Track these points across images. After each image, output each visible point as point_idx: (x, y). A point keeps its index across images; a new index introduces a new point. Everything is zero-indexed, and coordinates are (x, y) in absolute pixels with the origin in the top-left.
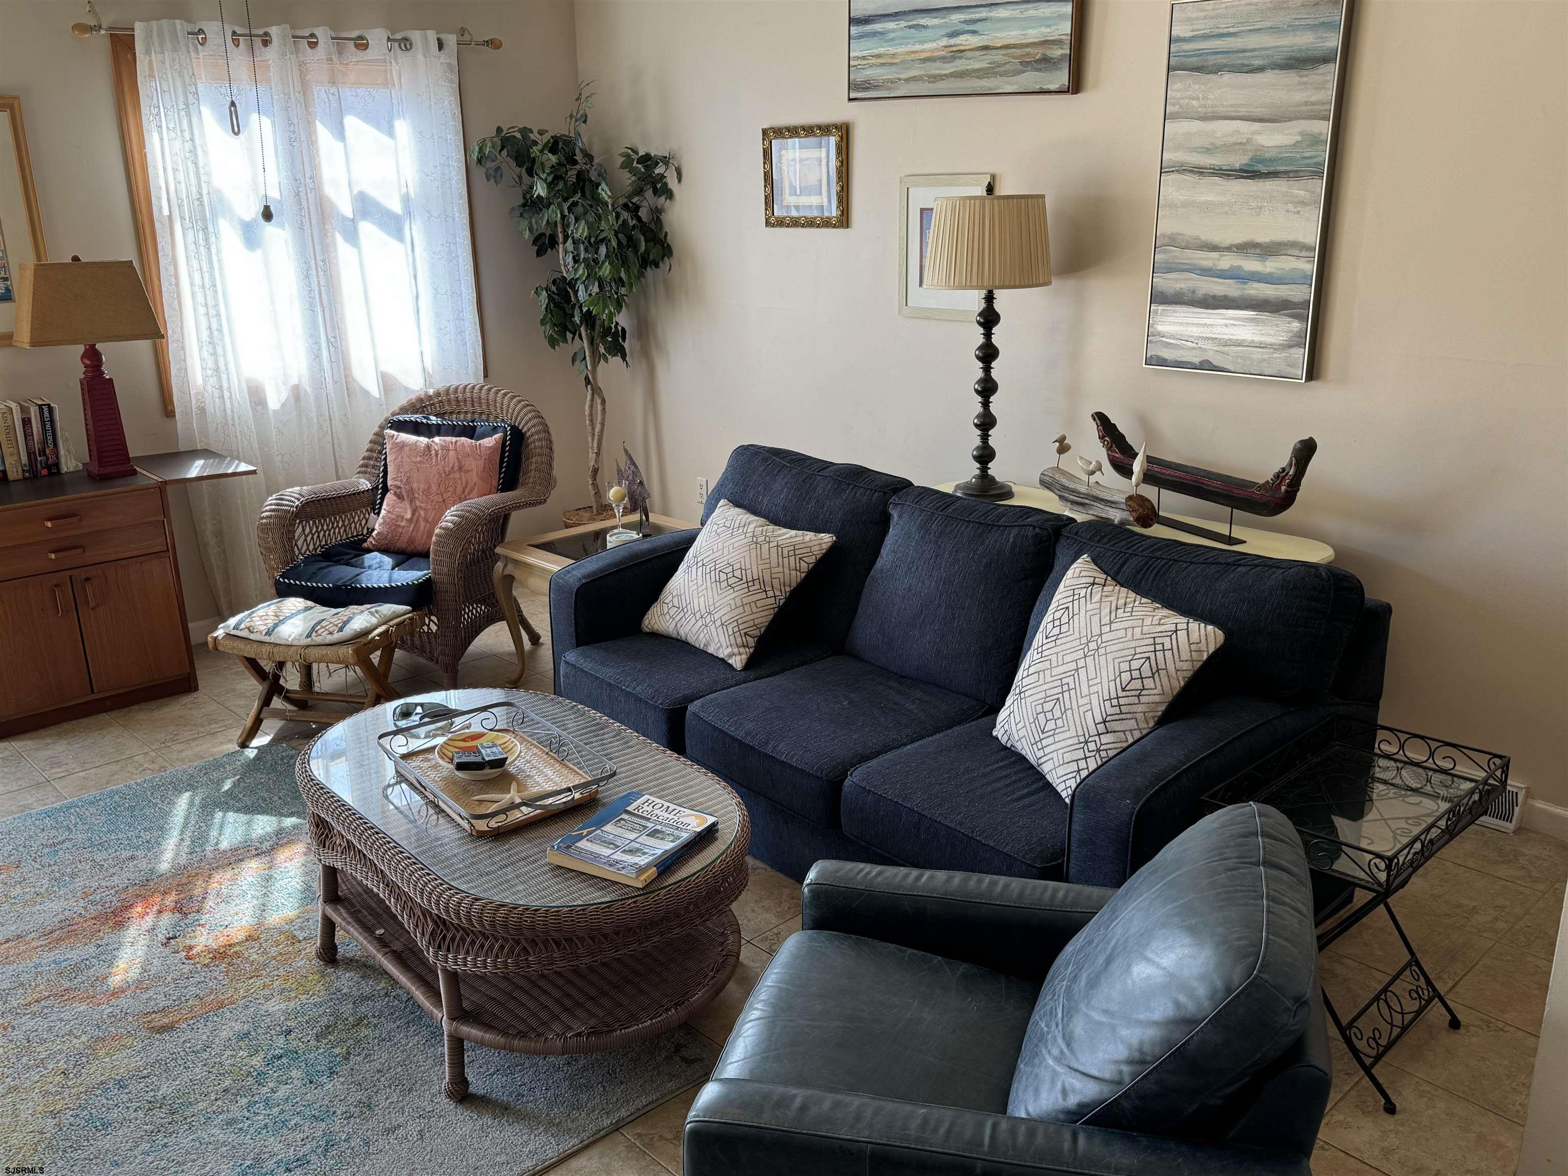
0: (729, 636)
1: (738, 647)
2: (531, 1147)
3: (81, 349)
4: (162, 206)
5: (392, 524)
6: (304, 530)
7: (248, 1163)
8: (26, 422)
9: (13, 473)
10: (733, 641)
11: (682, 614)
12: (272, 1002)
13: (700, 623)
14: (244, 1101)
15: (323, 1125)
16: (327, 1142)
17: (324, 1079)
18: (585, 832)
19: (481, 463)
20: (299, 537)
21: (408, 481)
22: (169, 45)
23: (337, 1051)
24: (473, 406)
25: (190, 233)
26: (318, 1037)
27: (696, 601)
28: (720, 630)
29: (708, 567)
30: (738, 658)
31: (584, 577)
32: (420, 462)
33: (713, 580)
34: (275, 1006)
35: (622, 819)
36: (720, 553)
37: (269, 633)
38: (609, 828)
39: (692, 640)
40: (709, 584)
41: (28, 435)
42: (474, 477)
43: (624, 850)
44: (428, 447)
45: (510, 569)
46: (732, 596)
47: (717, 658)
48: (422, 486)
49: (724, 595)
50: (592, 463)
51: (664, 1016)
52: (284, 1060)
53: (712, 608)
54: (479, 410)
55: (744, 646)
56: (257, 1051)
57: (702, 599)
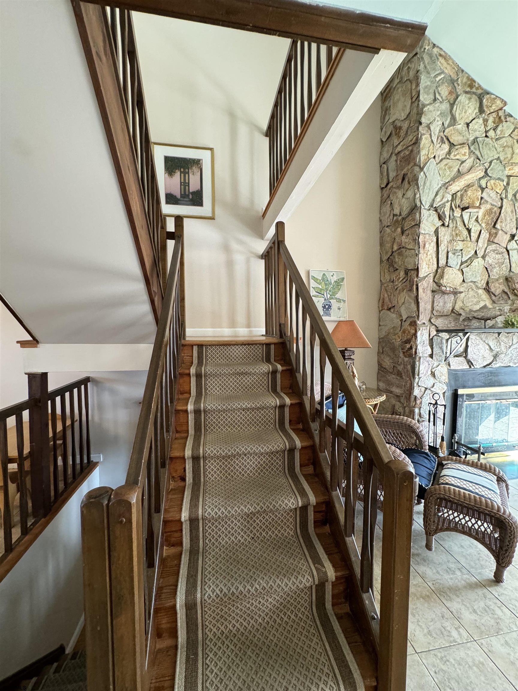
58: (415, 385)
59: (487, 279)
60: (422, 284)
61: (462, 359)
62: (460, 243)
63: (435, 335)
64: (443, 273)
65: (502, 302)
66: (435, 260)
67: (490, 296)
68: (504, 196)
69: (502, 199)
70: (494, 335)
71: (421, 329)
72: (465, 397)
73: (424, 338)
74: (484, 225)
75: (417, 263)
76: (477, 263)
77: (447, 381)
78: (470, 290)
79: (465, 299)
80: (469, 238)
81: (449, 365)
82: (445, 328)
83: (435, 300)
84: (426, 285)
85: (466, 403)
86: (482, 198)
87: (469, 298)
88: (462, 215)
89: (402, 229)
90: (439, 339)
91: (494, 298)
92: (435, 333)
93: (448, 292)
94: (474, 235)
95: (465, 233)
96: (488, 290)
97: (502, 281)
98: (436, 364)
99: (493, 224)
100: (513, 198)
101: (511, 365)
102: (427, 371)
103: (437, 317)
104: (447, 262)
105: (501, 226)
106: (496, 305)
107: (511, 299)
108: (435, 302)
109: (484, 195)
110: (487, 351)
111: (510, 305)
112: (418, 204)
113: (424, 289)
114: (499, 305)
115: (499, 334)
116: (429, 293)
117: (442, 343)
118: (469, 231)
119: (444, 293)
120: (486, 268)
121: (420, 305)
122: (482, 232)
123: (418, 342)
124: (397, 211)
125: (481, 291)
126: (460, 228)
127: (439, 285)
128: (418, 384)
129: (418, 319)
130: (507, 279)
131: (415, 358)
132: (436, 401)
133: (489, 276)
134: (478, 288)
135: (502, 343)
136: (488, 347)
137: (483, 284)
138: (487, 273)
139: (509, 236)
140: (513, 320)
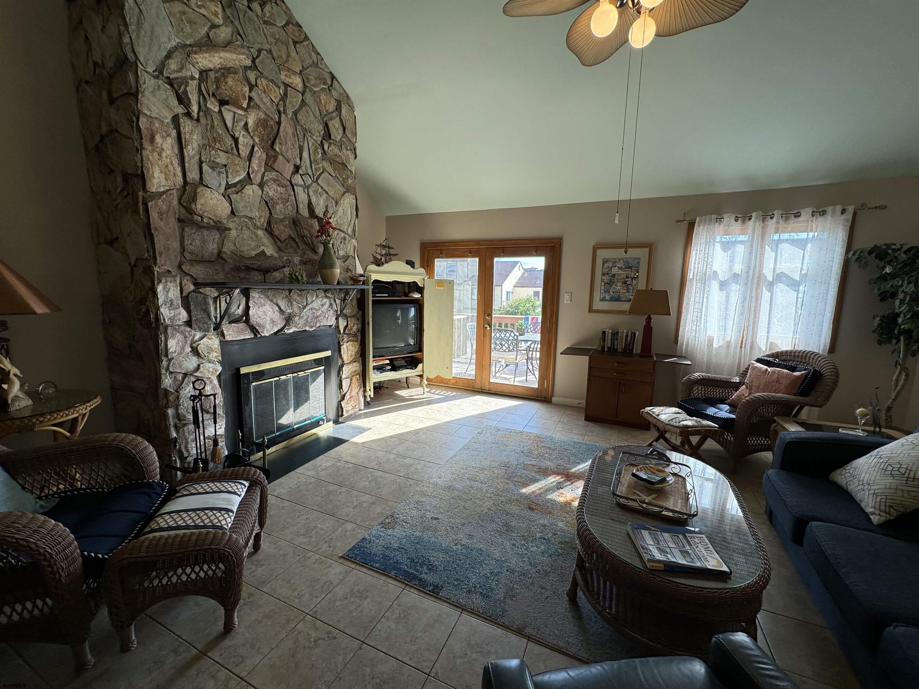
0: (876, 502)
1: (880, 510)
2: (570, 640)
3: (646, 316)
4: (690, 275)
5: (739, 397)
6: (698, 388)
7: (503, 559)
8: (627, 336)
9: (620, 350)
10: (877, 506)
11: (852, 478)
12: (561, 523)
13: (860, 487)
14: (523, 542)
15: (530, 567)
16: (524, 573)
17: (546, 555)
18: (653, 529)
19: (789, 382)
20: (695, 390)
21: (752, 382)
22: (707, 223)
23: (559, 551)
24: (802, 359)
25: (699, 284)
26: (560, 543)
27: (863, 475)
28: (871, 496)
29: (882, 460)
30: (877, 517)
31: (796, 438)
32: (760, 375)
33: (881, 467)
34: (561, 525)
35: (678, 536)
36: (896, 455)
37: (658, 415)
38: (666, 535)
39: (854, 494)
40: (877, 469)
41: (626, 339)
42: (782, 387)
43: (659, 548)
44: (766, 370)
45: (778, 428)
46: (891, 481)
47: (864, 511)
48: (757, 385)
49: (883, 478)
50: (889, 403)
51: (655, 644)
52: (545, 541)
53: (871, 482)
54: (804, 361)
55: (886, 513)
56: (542, 532)
57: (868, 475)
58: (163, 371)
59: (267, 216)
60: (156, 204)
61: (242, 325)
62: (222, 154)
63: (193, 291)
64: (195, 193)
65: (291, 251)
66: (179, 170)
67: (275, 241)
68: (282, 109)
69: (279, 112)
70: (284, 292)
71: (163, 281)
72: (251, 377)
73: (171, 295)
74: (257, 140)
75: (139, 164)
76: (250, 192)
77: (220, 358)
78: (244, 228)
79: (237, 240)
80: (235, 152)
81: (223, 335)
82: (208, 281)
83: (186, 234)
84: (164, 208)
85: (254, 384)
86: (250, 99)
87: (243, 239)
88: (220, 111)
89: (110, 93)
90: (200, 297)
91: (279, 243)
92: (192, 287)
93: (205, 225)
94: (244, 151)
95: (230, 142)
96: (271, 233)
97: (287, 223)
98: (198, 335)
99: (270, 142)
100: (294, 117)
101: (308, 329)
102: (183, 349)
103: (193, 262)
104: (201, 178)
105: (281, 150)
106: (283, 254)
107: (301, 247)
108: (186, 238)
109: (254, 94)
110: (277, 313)
111: (301, 256)
112: (130, 56)
113: (160, 213)
114: (287, 254)
115: (290, 291)
116: (173, 222)
117: (206, 303)
118: (236, 140)
119: (200, 226)
120: (266, 202)
121: (156, 240)
122: (256, 149)
123: (161, 301)
124: (97, 57)
125: (260, 233)
126: (220, 132)
127: (191, 212)
128: (167, 369)
129: (155, 264)
130: (294, 222)
131: (157, 328)
132: (200, 390)
133: (271, 213)
134: (257, 227)
135: (294, 303)
136: (277, 308)
137: (262, 221)
138: (267, 209)
139: (293, 166)
140: (297, 274)
